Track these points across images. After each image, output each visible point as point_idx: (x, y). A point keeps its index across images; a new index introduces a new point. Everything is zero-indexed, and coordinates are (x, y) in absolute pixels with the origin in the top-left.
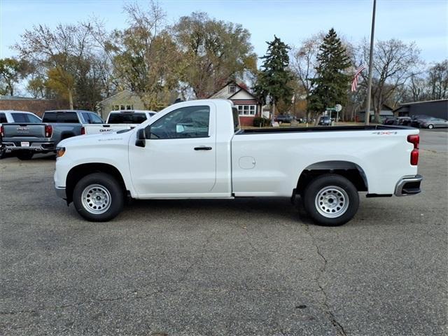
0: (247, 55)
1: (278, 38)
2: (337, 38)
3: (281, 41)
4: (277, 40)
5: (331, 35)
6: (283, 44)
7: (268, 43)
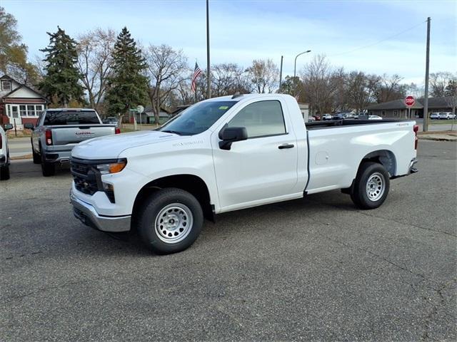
0: (10, 45)
1: (62, 30)
2: (131, 38)
3: (66, 34)
4: (61, 32)
5: (124, 34)
6: (68, 37)
7: (50, 34)
